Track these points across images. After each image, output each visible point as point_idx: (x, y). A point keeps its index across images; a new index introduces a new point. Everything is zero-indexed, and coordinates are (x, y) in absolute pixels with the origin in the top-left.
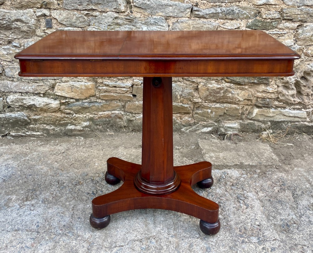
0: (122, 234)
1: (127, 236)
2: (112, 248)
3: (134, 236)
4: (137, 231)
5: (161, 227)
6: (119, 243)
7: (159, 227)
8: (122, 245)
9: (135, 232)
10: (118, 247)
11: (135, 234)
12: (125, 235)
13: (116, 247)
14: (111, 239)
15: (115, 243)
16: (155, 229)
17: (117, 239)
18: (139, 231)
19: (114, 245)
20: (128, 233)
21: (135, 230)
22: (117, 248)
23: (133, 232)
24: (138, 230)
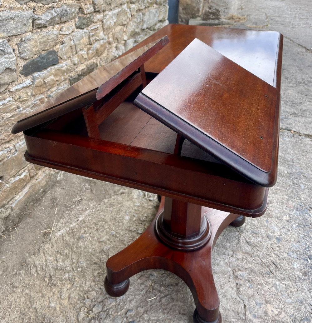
0: (226, 303)
1: (230, 297)
2: (246, 319)
3: (231, 289)
4: (224, 285)
5: (220, 260)
6: (240, 309)
7: (220, 261)
8: (243, 307)
9: (224, 287)
10: (245, 312)
11: (227, 287)
12: (227, 299)
13: (245, 314)
14: (231, 318)
15: (238, 313)
16: (223, 267)
17: (233, 311)
18: (224, 282)
19: (242, 316)
20: (225, 296)
21: (222, 286)
22: (247, 313)
23: (225, 289)
24: (222, 283)
